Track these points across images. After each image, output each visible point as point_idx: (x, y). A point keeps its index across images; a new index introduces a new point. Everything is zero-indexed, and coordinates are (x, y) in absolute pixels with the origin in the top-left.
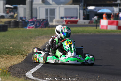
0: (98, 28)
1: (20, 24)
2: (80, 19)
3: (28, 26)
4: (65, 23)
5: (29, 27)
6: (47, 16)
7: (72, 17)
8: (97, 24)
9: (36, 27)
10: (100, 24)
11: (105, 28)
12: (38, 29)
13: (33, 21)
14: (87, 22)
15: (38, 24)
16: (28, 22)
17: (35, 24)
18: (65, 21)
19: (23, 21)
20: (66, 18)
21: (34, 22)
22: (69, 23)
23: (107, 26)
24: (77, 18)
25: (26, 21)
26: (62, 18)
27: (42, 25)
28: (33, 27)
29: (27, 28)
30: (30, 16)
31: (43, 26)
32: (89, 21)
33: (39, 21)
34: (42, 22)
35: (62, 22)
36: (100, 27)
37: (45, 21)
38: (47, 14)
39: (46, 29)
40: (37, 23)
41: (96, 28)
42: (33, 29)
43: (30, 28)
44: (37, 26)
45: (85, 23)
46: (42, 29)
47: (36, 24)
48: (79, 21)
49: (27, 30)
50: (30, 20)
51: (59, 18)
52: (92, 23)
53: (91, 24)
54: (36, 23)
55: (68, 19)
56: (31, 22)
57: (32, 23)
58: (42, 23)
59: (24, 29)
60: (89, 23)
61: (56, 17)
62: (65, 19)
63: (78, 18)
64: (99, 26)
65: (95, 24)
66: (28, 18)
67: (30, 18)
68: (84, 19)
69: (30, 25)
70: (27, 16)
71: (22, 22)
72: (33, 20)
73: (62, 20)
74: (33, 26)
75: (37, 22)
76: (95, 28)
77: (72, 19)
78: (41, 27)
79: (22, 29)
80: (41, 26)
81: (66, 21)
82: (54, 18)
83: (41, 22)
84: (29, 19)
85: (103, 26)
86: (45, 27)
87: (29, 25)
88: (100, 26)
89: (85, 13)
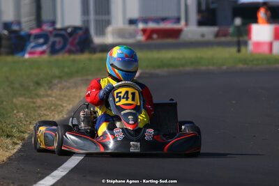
0: (243, 49)
1: (4, 42)
2: (187, 24)
3: (29, 49)
4: (141, 38)
5: (31, 53)
6: (86, 18)
7: (164, 20)
8: (241, 39)
9: (54, 51)
10: (250, 38)
11: (265, 49)
12: (60, 57)
13: (42, 33)
14: (209, 31)
15: (60, 42)
16: (29, 35)
17: (50, 43)
18: (141, 33)
19: (13, 35)
20: (145, 21)
21: (46, 37)
22: (155, 36)
23: (271, 44)
24: (178, 20)
25: (22, 33)
26: (132, 22)
27: (72, 44)
28: (43, 52)
29: (27, 56)
30: (33, 17)
31: (73, 49)
32: (215, 29)
33: (63, 32)
34: (71, 34)
35: (133, 35)
36: (251, 47)
37: (80, 32)
38: (85, 11)
39: (85, 57)
40: (57, 39)
41: (239, 51)
42: (45, 57)
43: (36, 56)
44: (58, 47)
45: (203, 36)
46: (73, 57)
47: (54, 43)
48: (185, 29)
49: (26, 61)
50: (35, 32)
51: (124, 23)
52: (225, 35)
53: (223, 39)
54: (52, 39)
55: (152, 25)
56: (37, 37)
57: (41, 41)
58: (70, 40)
59: (17, 57)
60: (217, 35)
61: (114, 21)
62: (141, 26)
63: (183, 22)
64: (246, 44)
65: (235, 39)
66: (27, 25)
67: (34, 23)
68: (201, 23)
69: (33, 47)
70: (24, 20)
71: (9, 38)
72: (42, 30)
73: (133, 27)
74: (44, 47)
75: (56, 35)
76: (234, 50)
77: (163, 26)
78: (70, 52)
79: (9, 59)
80: (68, 47)
81: (144, 31)
82: (108, 23)
83: (67, 36)
84: (31, 29)
85: (258, 44)
86: (82, 51)
87: (32, 44)
88: (250, 43)
89: (204, 7)
